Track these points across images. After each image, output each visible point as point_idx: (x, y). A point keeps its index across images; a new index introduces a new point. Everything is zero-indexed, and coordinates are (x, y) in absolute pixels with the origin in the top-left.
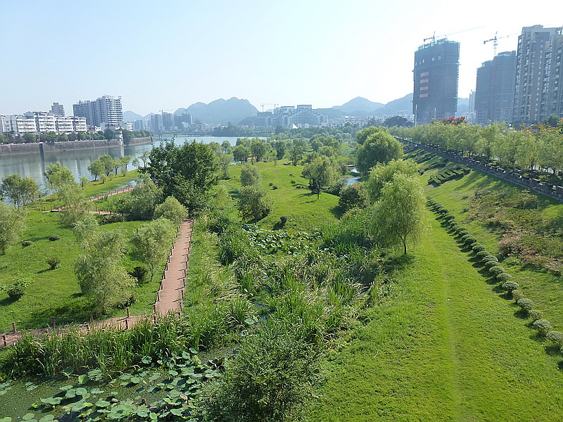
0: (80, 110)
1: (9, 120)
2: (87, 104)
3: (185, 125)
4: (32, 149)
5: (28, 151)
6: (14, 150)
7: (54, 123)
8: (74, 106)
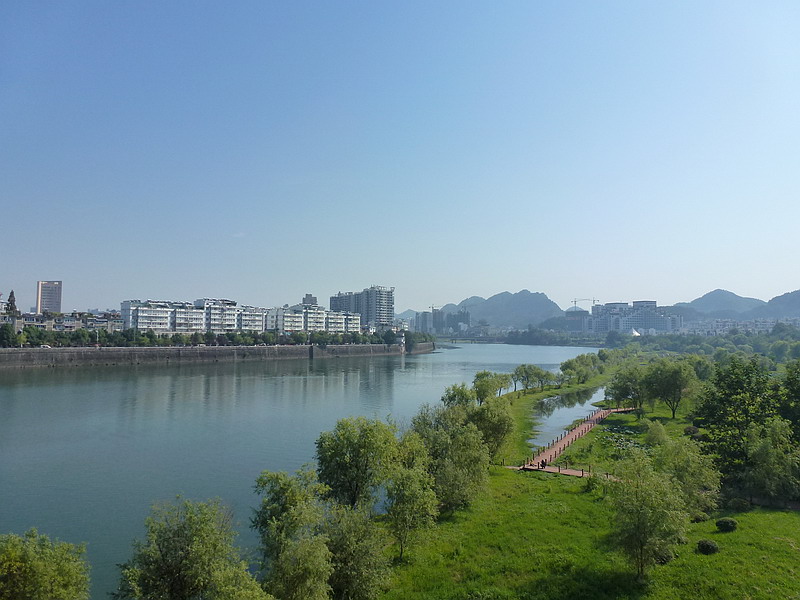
0: (338, 303)
1: (274, 314)
2: (349, 296)
3: (463, 327)
4: (301, 353)
5: (296, 355)
6: (282, 353)
7: (324, 320)
8: (332, 299)
